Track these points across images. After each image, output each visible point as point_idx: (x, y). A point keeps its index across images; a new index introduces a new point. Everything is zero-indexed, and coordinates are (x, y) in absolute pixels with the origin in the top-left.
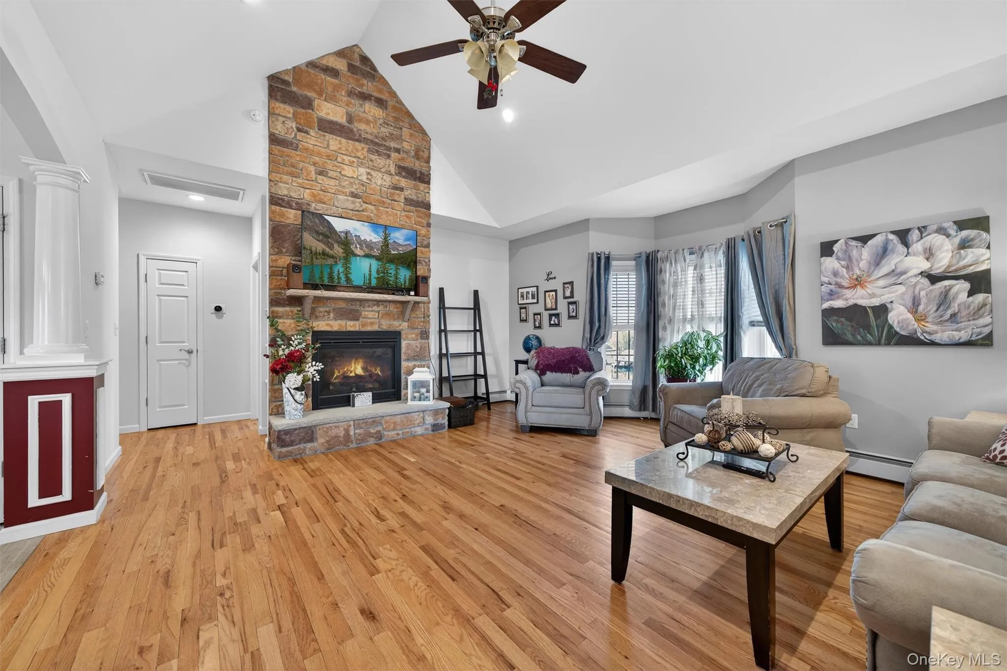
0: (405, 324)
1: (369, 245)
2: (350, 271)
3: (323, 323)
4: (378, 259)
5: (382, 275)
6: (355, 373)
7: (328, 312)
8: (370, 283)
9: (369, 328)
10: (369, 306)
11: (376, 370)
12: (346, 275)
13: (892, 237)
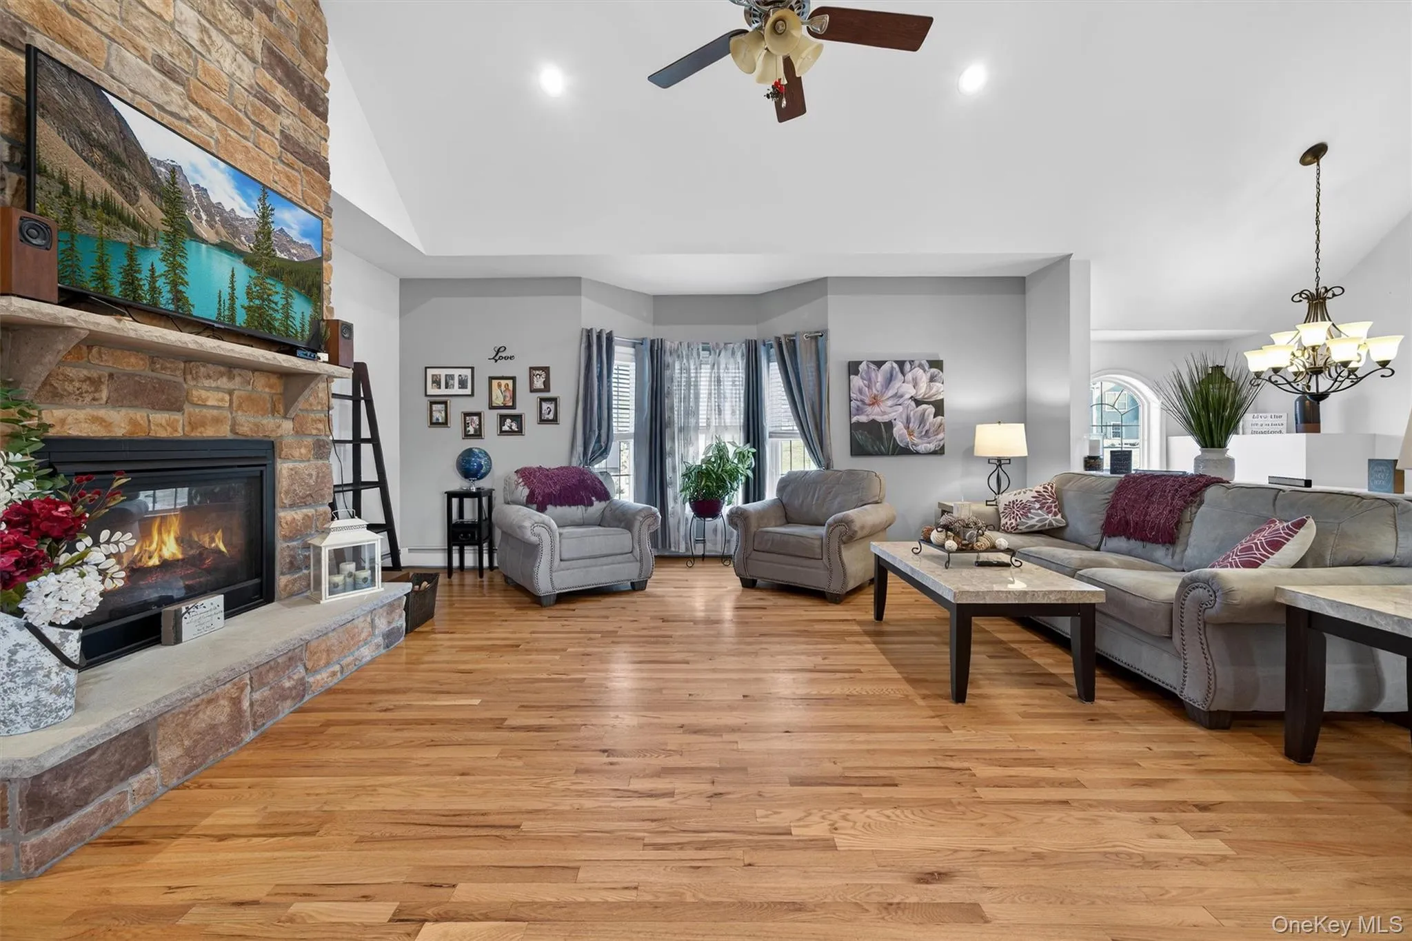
0: (288, 425)
1: (230, 222)
2: (186, 278)
3: (81, 414)
4: (250, 262)
5: (257, 302)
6: (160, 557)
7: (96, 383)
8: (232, 318)
9: (209, 432)
10: (209, 377)
11: (212, 540)
12: (174, 284)
13: (895, 365)
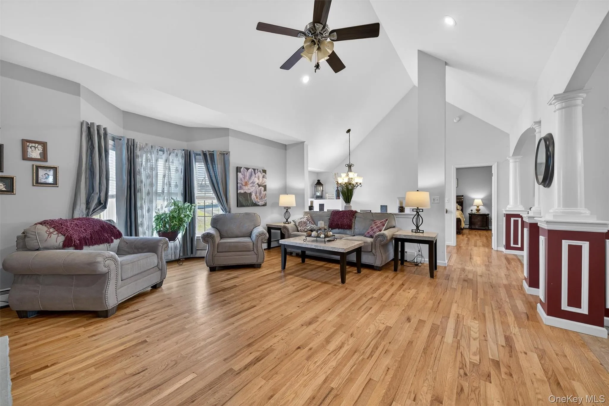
13: (253, 170)
